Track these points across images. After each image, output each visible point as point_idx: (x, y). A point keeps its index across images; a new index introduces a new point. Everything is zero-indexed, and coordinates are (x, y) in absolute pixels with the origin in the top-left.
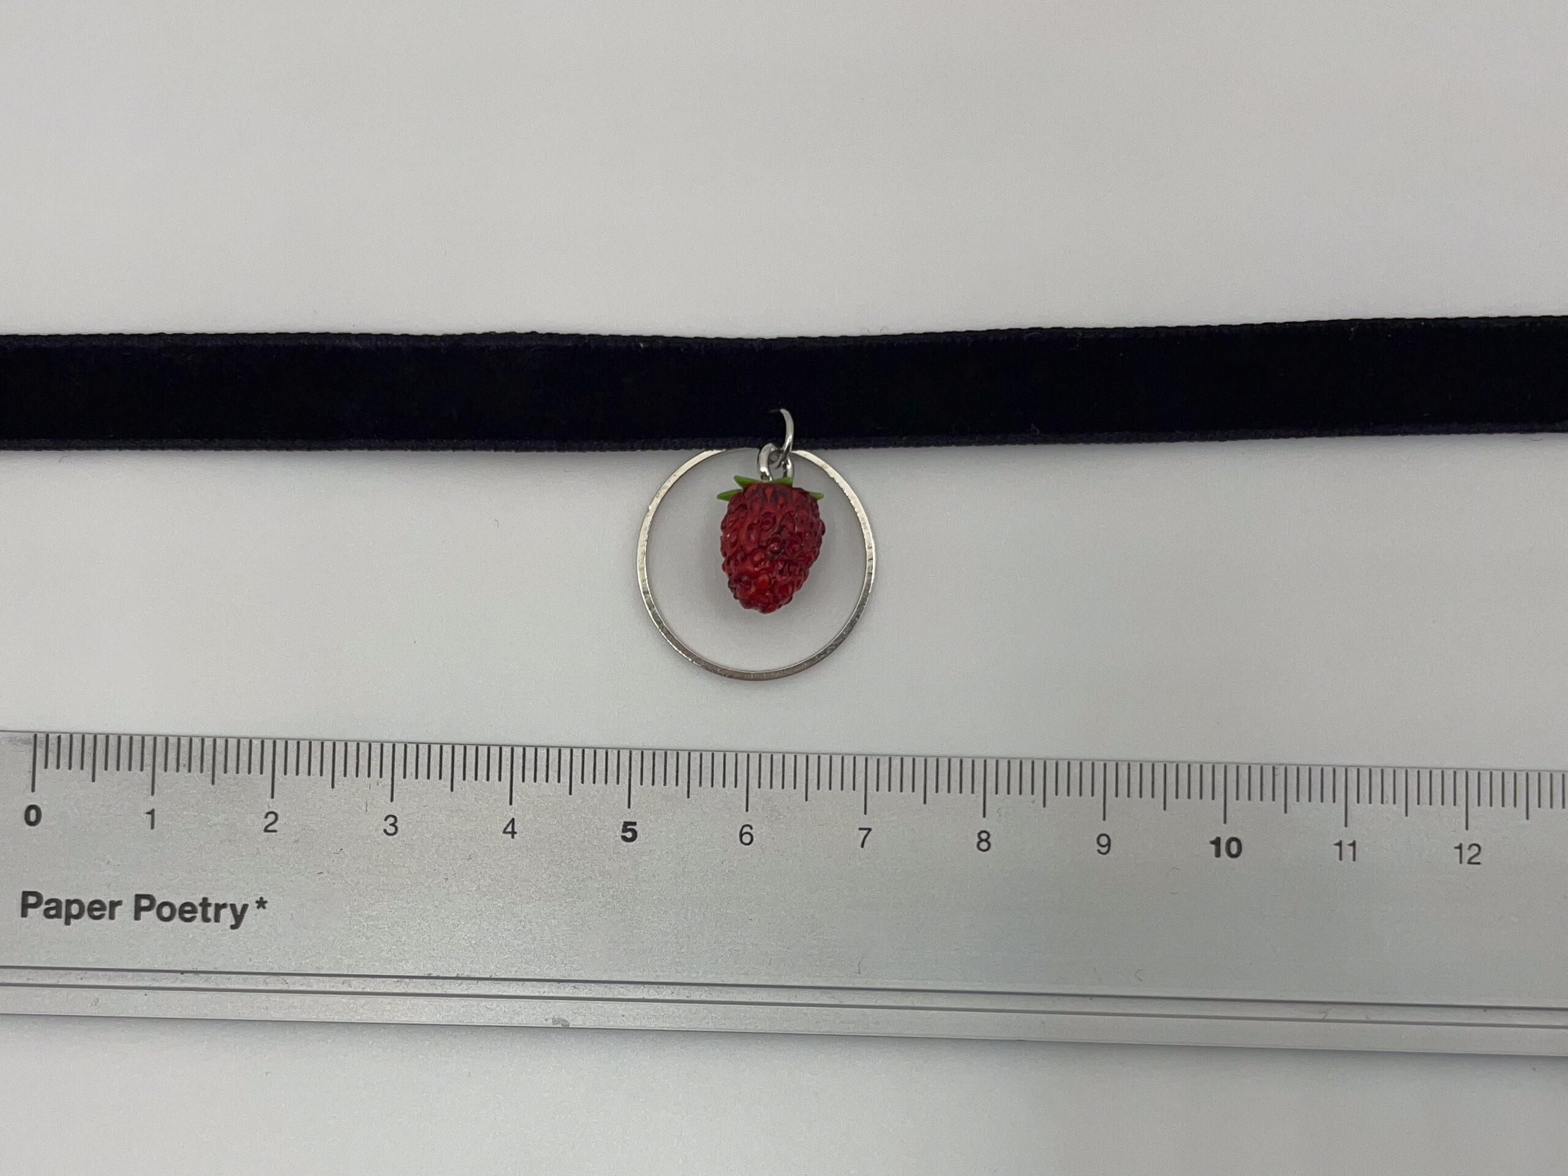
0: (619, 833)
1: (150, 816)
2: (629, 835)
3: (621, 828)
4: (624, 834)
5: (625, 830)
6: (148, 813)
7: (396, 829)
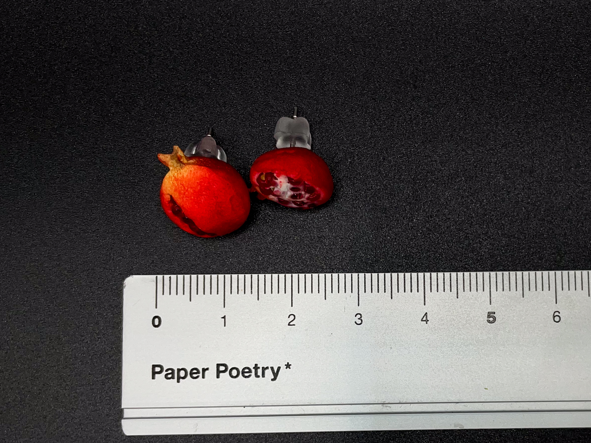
0: (486, 319)
1: (223, 319)
2: (491, 319)
3: (487, 316)
4: (488, 319)
5: (489, 316)
6: (222, 318)
7: (362, 320)
